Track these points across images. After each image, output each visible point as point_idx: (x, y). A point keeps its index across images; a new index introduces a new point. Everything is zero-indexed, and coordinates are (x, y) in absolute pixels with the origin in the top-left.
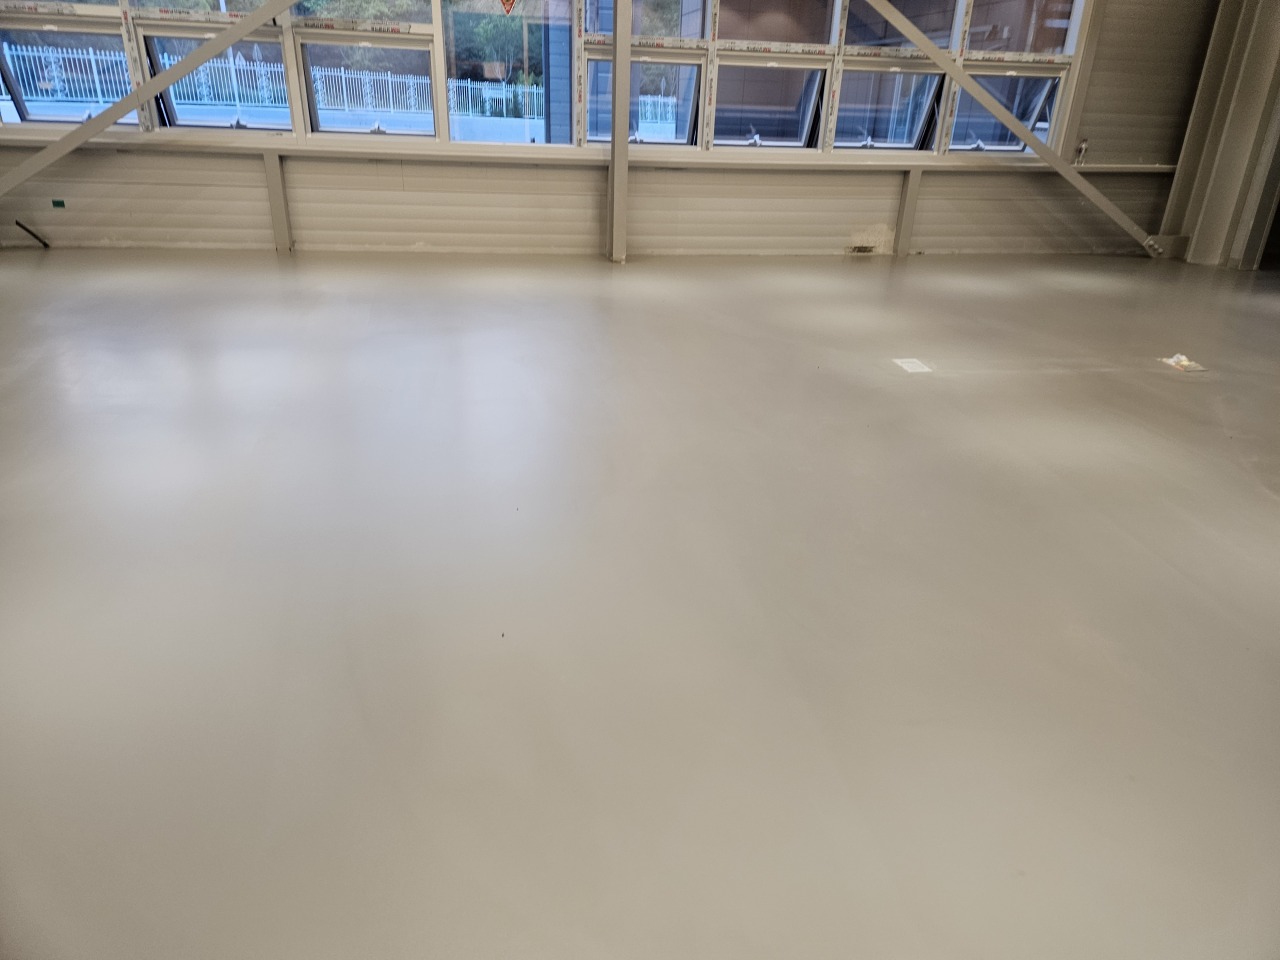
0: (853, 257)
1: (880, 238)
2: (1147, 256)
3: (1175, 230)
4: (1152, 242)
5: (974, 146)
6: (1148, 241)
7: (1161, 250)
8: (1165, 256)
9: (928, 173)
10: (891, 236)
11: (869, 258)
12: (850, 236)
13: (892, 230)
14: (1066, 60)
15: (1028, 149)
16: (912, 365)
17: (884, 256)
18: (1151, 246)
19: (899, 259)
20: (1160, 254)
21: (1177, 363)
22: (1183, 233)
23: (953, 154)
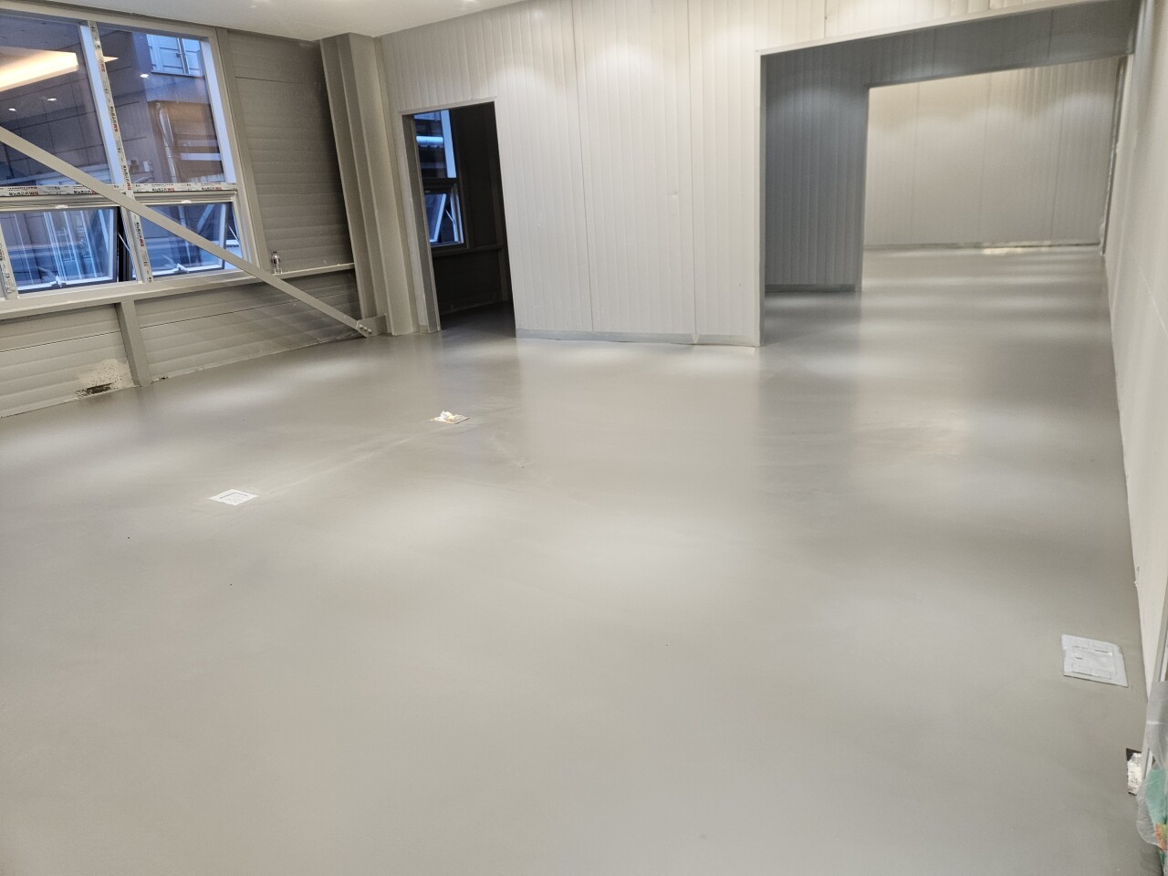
0: (90, 399)
1: (114, 373)
2: (364, 337)
3: (373, 313)
4: (361, 326)
5: (176, 270)
6: (358, 325)
7: (370, 330)
8: (375, 334)
9: (139, 302)
10: (125, 369)
11: (109, 396)
12: (77, 379)
13: (124, 363)
14: (232, 187)
15: (228, 266)
16: (234, 497)
17: (125, 390)
18: (361, 328)
19: (143, 389)
20: (370, 333)
21: (447, 419)
22: (379, 315)
23: (159, 281)
